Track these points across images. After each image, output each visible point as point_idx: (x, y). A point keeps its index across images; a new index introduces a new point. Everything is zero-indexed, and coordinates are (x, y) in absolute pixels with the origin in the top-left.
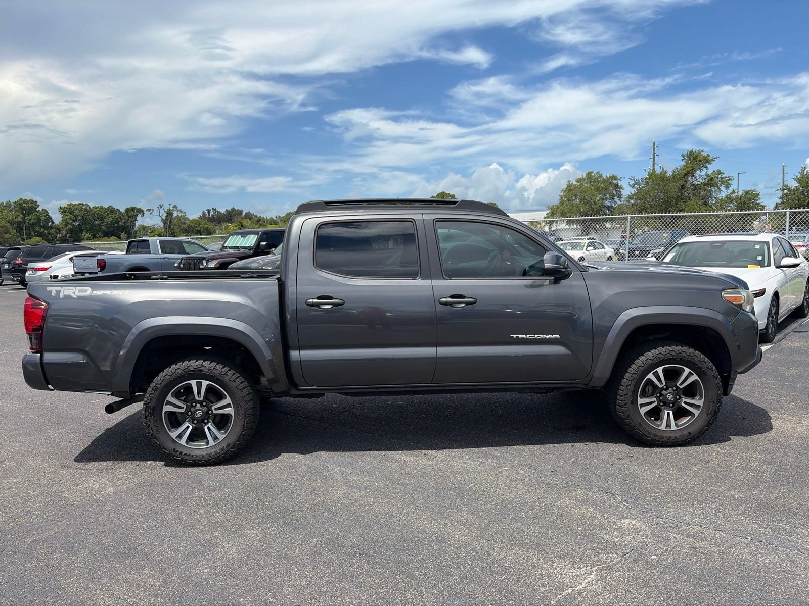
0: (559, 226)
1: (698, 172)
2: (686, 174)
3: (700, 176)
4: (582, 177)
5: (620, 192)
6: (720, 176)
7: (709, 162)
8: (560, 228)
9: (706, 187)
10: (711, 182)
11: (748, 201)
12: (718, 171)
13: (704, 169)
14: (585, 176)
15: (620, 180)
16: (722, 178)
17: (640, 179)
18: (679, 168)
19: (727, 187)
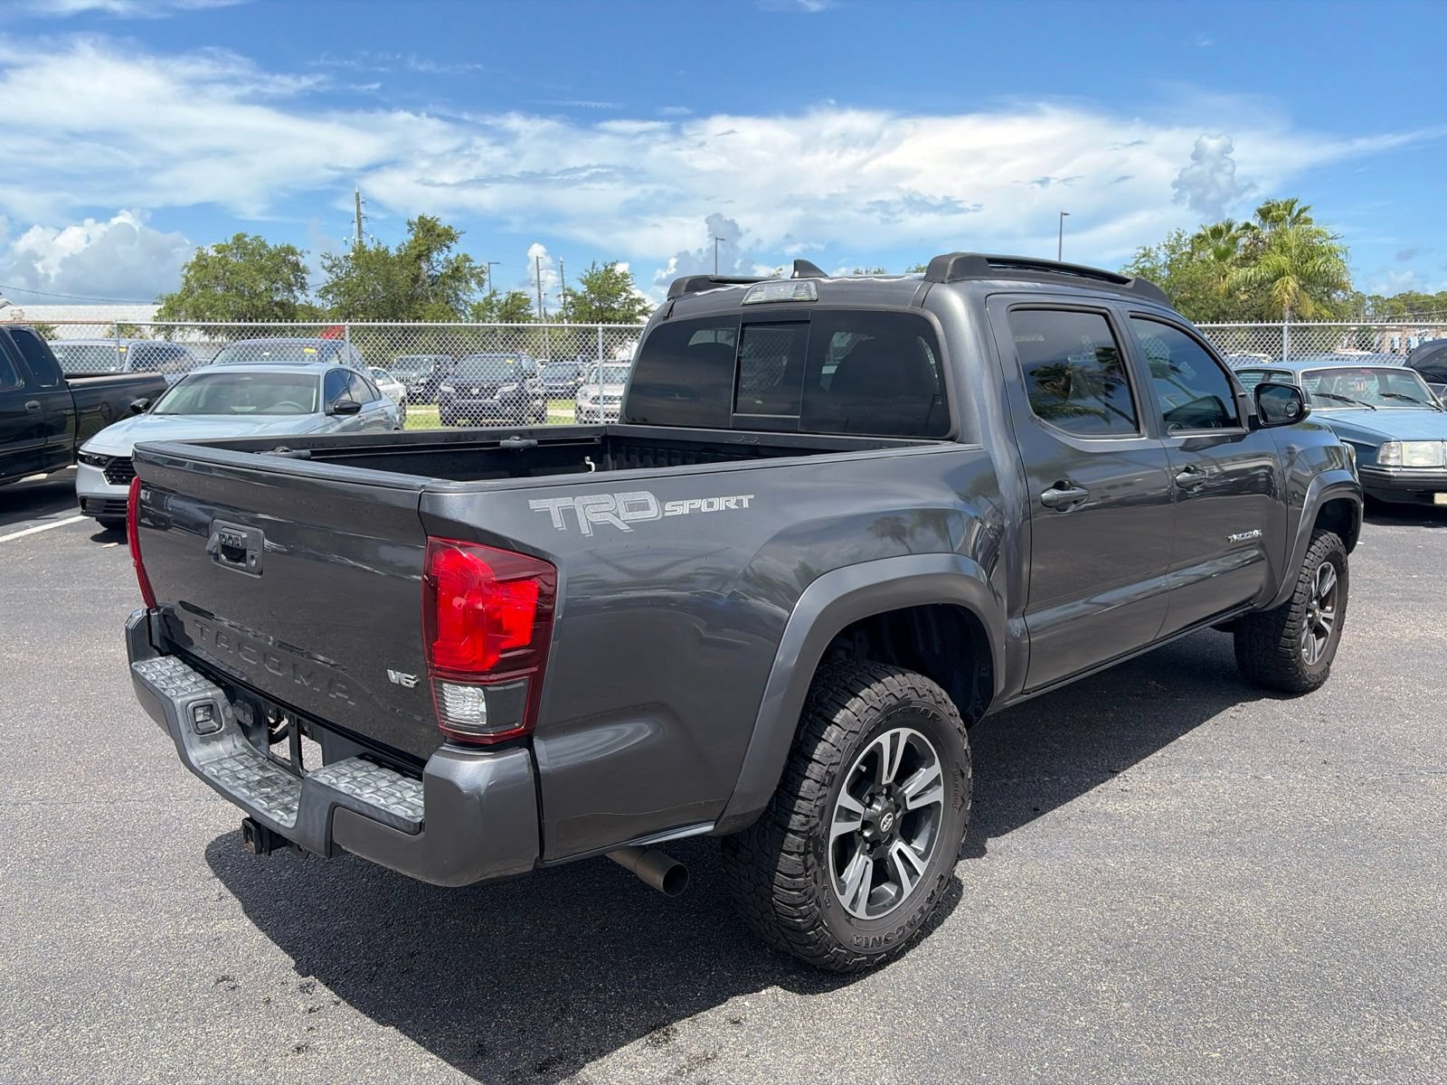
0: (189, 336)
1: (435, 254)
2: (419, 257)
3: (440, 261)
4: (224, 243)
5: (303, 278)
6: (468, 264)
7: (452, 238)
8: (189, 340)
9: (449, 281)
10: (457, 273)
11: (514, 309)
12: (465, 256)
13: (445, 249)
14: (230, 241)
15: (300, 255)
16: (472, 269)
17: (341, 257)
18: (407, 244)
19: (480, 283)
